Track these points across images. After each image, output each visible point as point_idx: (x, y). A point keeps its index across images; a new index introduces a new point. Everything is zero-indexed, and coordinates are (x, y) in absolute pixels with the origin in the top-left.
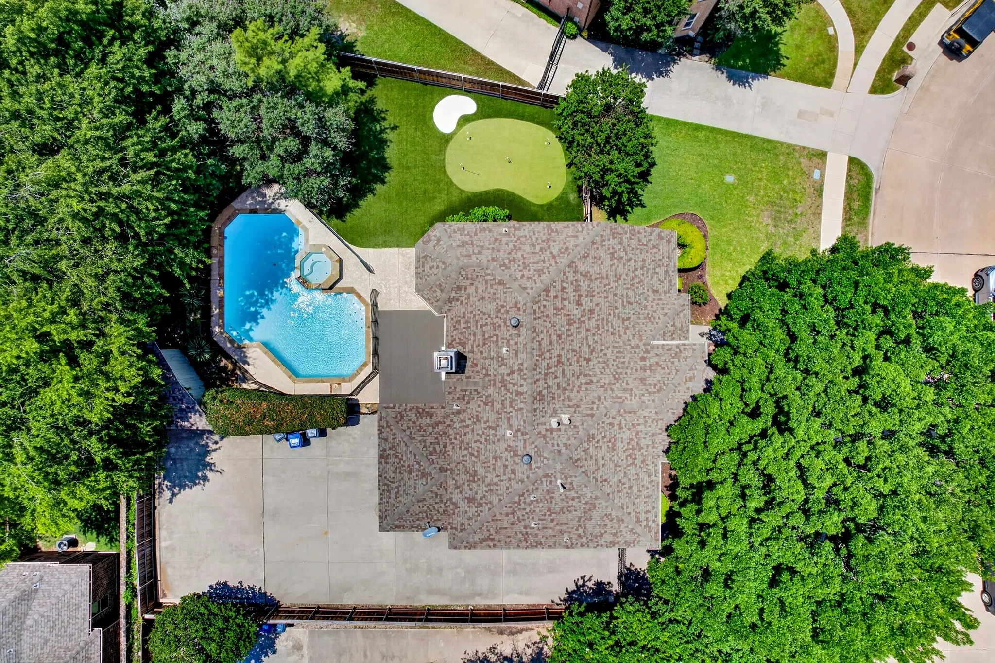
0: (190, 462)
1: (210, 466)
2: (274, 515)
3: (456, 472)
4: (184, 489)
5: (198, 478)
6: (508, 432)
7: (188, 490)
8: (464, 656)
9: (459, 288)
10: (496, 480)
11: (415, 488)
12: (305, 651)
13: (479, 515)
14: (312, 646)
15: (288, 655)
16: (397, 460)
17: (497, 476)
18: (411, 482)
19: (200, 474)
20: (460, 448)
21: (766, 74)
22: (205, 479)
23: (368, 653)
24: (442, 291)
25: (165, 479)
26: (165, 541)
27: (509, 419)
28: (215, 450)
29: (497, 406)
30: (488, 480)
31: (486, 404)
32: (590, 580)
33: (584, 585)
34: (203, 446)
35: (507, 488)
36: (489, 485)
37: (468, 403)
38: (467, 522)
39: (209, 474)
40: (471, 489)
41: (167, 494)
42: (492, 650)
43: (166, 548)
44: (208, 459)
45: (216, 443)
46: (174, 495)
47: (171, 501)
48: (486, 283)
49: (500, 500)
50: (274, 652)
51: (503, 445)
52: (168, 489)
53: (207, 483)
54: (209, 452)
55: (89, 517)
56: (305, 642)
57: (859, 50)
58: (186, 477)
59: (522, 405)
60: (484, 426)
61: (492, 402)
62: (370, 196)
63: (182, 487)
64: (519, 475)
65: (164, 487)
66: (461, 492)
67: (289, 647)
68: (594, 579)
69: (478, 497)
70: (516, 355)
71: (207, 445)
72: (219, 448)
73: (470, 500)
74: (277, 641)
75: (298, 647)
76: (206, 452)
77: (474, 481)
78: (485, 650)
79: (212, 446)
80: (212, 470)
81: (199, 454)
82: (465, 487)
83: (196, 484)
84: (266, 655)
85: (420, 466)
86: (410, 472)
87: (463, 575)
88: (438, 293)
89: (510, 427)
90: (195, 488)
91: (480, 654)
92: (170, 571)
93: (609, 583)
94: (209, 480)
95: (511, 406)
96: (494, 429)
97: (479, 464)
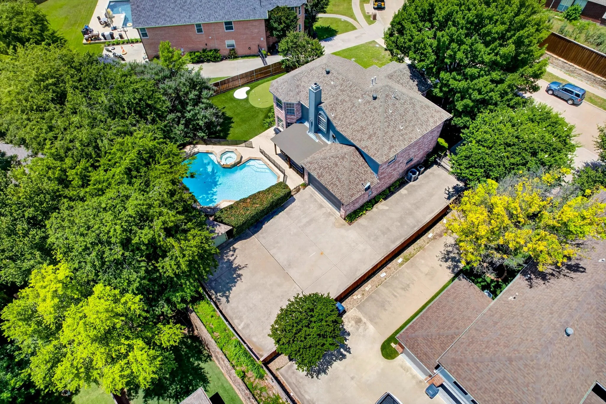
0: (225, 274)
1: (238, 268)
2: (289, 265)
3: (354, 137)
4: (231, 290)
5: (235, 278)
6: (360, 100)
7: (233, 288)
8: (438, 258)
9: (298, 86)
10: (371, 119)
11: (344, 167)
12: (364, 320)
13: (378, 137)
14: (366, 314)
15: (357, 329)
16: (327, 169)
17: (371, 117)
18: (341, 167)
19: (235, 276)
20: (348, 128)
21: (336, 35)
22: (239, 276)
23: (395, 294)
24: (292, 91)
25: (216, 293)
26: (239, 325)
27: (355, 97)
28: (235, 258)
29: (347, 99)
30: (369, 123)
31: (342, 104)
32: (449, 189)
33: (449, 192)
34: (227, 262)
35: (378, 115)
36: (371, 123)
37: (336, 110)
38: (377, 146)
39: (239, 272)
40: (366, 134)
41: (224, 300)
42: (446, 245)
43: (243, 328)
44: (234, 266)
45: (233, 255)
46: (227, 297)
47: (228, 301)
48: (306, 76)
49: (380, 122)
50: (349, 334)
51: (362, 107)
52: (222, 297)
53: (242, 277)
54: (232, 262)
55: (176, 391)
56: (359, 315)
57: (355, 19)
58: (228, 283)
59: (355, 88)
60: (348, 111)
61: (344, 100)
62: (231, 129)
63: (229, 289)
64: (377, 106)
65: (219, 297)
66: (364, 140)
67: (354, 324)
68: (450, 187)
69: (371, 132)
70: (338, 79)
71: (229, 260)
72: (237, 256)
73: (370, 137)
74: (345, 327)
75: (358, 321)
76: (230, 263)
77: (364, 130)
78: (444, 249)
79: (232, 258)
80: (240, 269)
81: (227, 267)
82: (363, 136)
83: (236, 282)
84: (346, 340)
85: (338, 157)
86: (337, 165)
87: (399, 224)
88: (291, 93)
89: (359, 98)
90: (237, 284)
91: (443, 252)
92: (254, 339)
93: (457, 185)
94: (242, 275)
95: (352, 93)
96: (354, 106)
97: (360, 123)
